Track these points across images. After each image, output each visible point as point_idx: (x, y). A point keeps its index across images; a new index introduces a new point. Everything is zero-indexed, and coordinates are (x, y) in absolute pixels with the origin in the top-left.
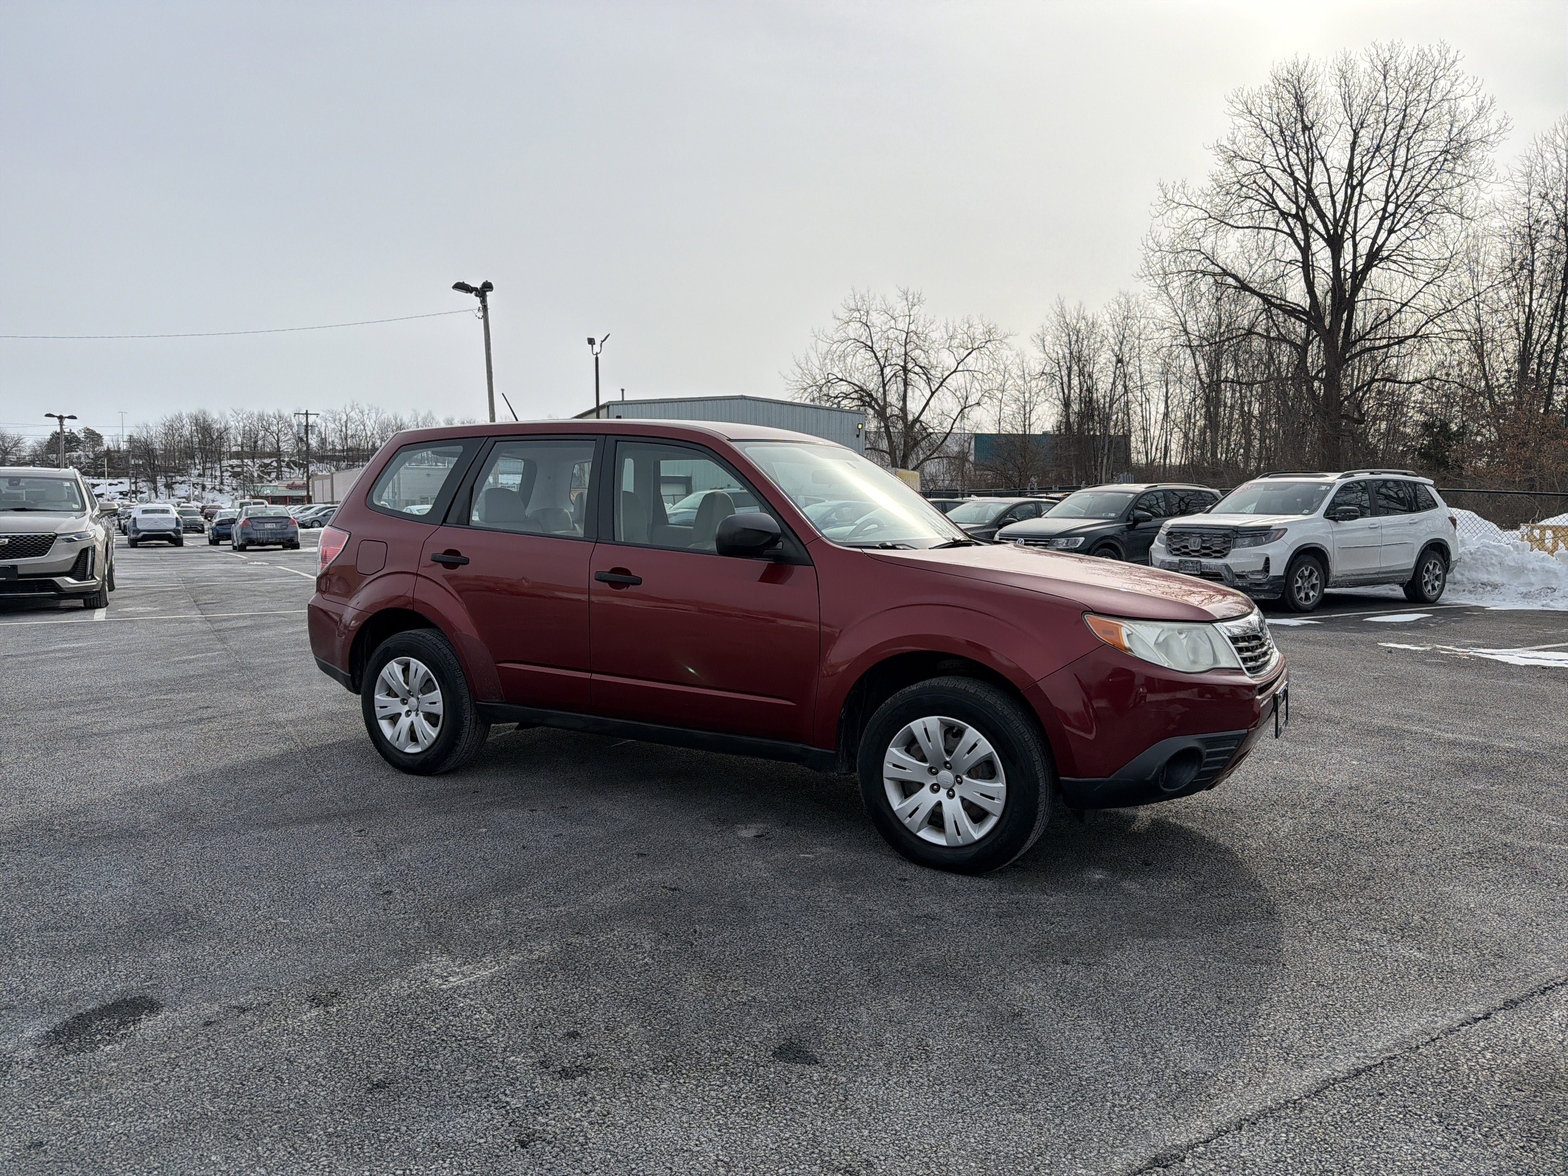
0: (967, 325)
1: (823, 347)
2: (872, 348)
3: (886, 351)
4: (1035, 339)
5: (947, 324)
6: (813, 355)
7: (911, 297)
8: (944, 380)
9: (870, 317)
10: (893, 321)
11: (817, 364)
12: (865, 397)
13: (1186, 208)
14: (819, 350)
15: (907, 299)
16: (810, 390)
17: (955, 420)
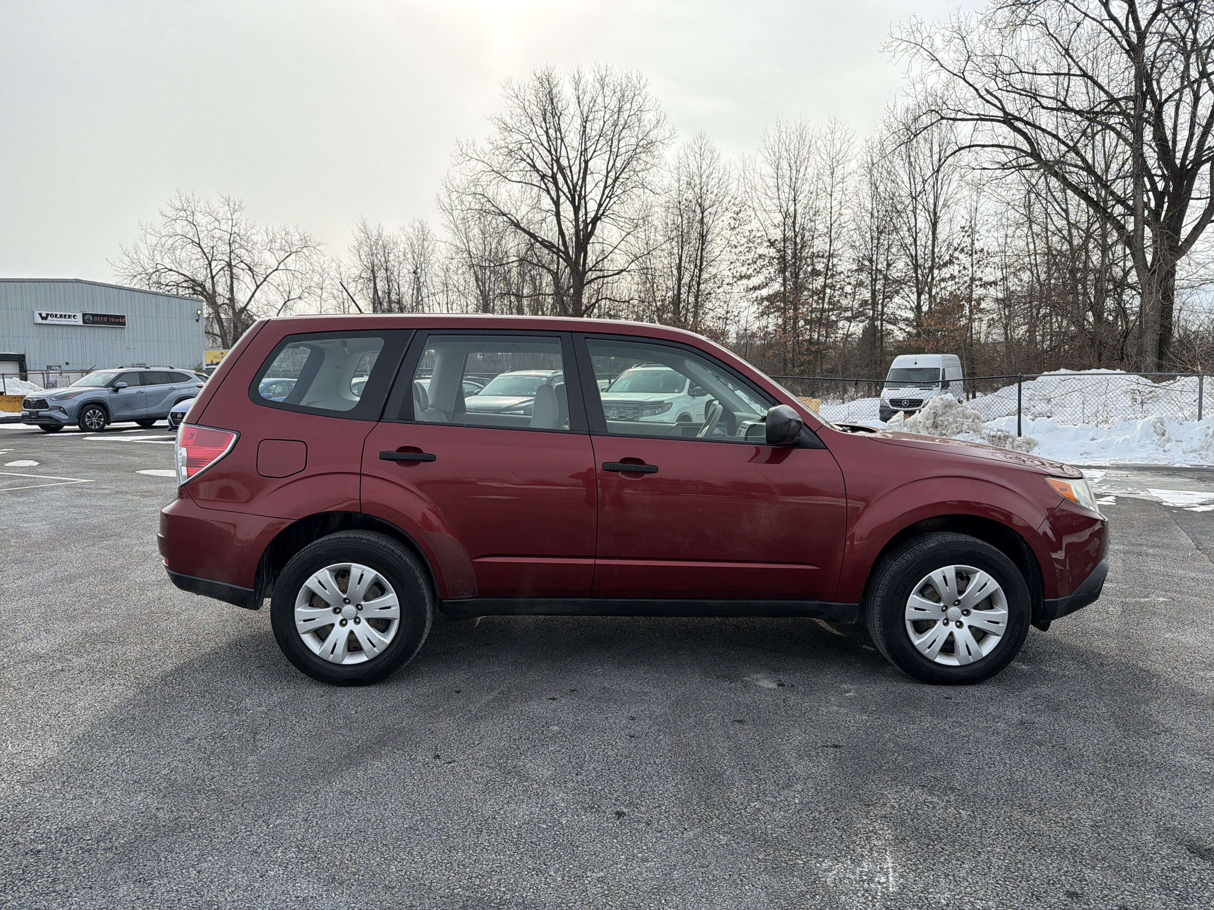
0: (284, 232)
1: (152, 240)
2: (199, 244)
3: (213, 248)
4: (352, 249)
5: (267, 229)
6: (142, 246)
7: (232, 204)
8: (267, 276)
9: (195, 217)
10: (217, 223)
11: (147, 254)
12: (195, 285)
13: (476, 161)
14: (149, 242)
15: (228, 205)
16: (139, 277)
17: (280, 311)
